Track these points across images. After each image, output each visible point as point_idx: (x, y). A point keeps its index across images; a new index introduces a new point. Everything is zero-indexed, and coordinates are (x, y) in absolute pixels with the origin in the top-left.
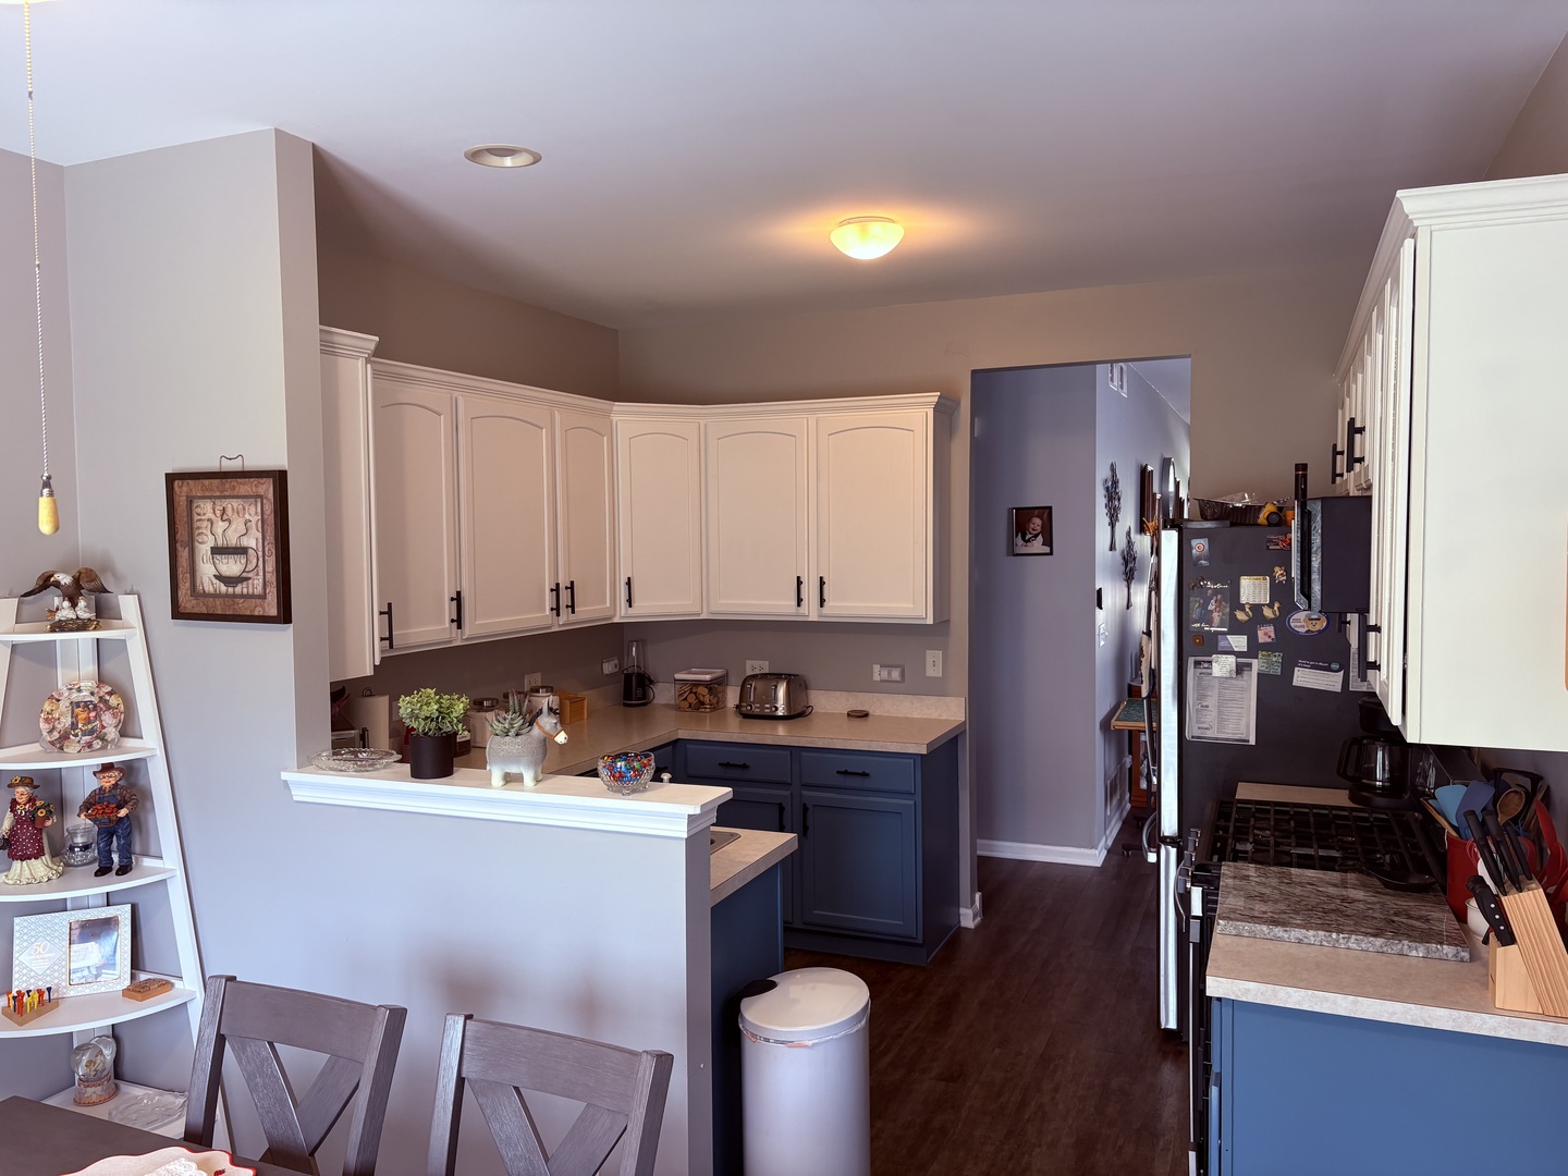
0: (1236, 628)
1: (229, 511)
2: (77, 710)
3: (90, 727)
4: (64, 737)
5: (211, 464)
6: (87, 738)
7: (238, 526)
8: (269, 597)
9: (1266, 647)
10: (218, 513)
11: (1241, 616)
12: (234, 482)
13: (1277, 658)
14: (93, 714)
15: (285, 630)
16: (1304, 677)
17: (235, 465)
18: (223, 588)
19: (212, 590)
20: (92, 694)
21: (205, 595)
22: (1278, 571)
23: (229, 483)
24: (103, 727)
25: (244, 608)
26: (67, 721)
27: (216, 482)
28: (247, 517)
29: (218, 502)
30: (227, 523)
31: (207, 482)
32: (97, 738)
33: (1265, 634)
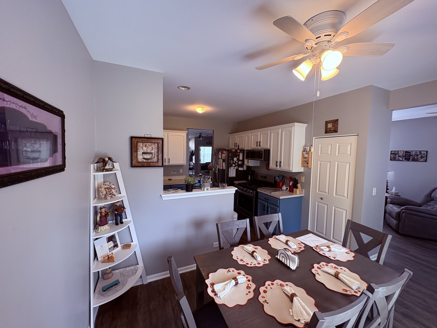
0: (234, 163)
1: (147, 145)
2: (106, 189)
3: (110, 193)
4: (105, 196)
5: (142, 135)
6: (110, 195)
7: (150, 148)
8: (159, 162)
9: (236, 166)
10: (144, 146)
11: (234, 162)
12: (151, 140)
13: (237, 167)
14: (110, 190)
15: (161, 168)
16: (240, 169)
17: (149, 136)
18: (145, 161)
19: (141, 161)
20: (108, 185)
21: (139, 162)
22: (238, 157)
23: (149, 140)
24: (113, 193)
25: (152, 164)
26: (105, 192)
27: (146, 139)
28: (152, 147)
29: (144, 143)
30: (147, 148)
31: (143, 139)
32: (112, 195)
33: (236, 164)
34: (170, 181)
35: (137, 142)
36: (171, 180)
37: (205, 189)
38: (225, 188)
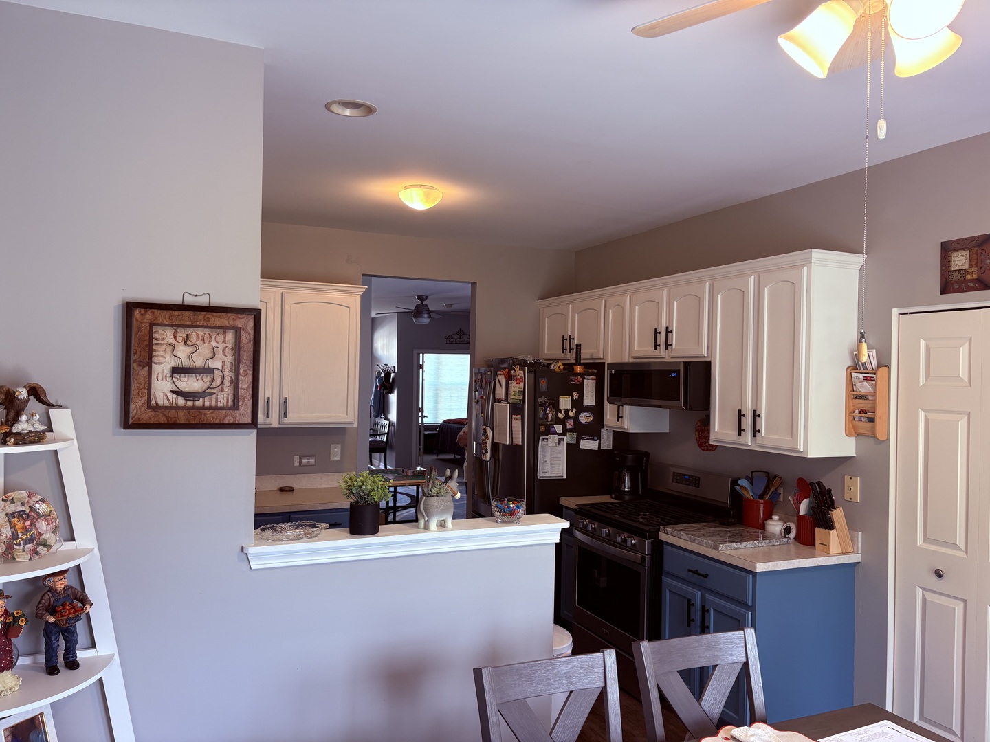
0: (558, 421)
1: (193, 338)
2: (15, 520)
3: (29, 535)
4: (10, 547)
5: (174, 297)
6: (29, 546)
7: (205, 350)
8: (241, 409)
9: (570, 430)
10: (180, 339)
11: (561, 416)
12: (209, 315)
13: (574, 435)
14: (28, 523)
15: (249, 434)
16: (586, 444)
18: (181, 401)
19: (166, 403)
20: (23, 504)
21: (157, 408)
22: (575, 395)
23: (201, 316)
24: (40, 534)
25: (210, 417)
26: (6, 533)
27: (188, 313)
28: (214, 344)
29: (180, 330)
30: (191, 349)
31: (176, 313)
32: (39, 545)
33: (570, 424)
34: (287, 496)
35: (152, 325)
36: (291, 490)
37: (433, 525)
38: (518, 522)
